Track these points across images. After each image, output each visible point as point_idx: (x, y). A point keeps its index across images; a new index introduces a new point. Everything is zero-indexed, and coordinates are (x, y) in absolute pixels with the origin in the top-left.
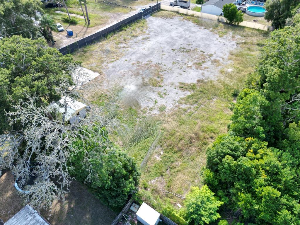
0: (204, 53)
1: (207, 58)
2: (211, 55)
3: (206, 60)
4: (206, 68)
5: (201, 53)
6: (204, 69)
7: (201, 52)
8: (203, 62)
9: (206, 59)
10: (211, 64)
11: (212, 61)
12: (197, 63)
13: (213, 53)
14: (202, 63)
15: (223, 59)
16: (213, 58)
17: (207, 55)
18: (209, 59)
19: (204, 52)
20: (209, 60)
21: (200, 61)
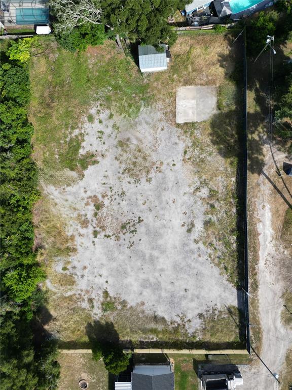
0: (104, 233)
1: (96, 224)
2: (95, 234)
4: (88, 203)
5: (107, 232)
7: (109, 236)
9: (97, 222)
15: (80, 235)
16: (90, 228)
17: (99, 232)
18: (94, 225)
19: (106, 236)
20: (92, 221)
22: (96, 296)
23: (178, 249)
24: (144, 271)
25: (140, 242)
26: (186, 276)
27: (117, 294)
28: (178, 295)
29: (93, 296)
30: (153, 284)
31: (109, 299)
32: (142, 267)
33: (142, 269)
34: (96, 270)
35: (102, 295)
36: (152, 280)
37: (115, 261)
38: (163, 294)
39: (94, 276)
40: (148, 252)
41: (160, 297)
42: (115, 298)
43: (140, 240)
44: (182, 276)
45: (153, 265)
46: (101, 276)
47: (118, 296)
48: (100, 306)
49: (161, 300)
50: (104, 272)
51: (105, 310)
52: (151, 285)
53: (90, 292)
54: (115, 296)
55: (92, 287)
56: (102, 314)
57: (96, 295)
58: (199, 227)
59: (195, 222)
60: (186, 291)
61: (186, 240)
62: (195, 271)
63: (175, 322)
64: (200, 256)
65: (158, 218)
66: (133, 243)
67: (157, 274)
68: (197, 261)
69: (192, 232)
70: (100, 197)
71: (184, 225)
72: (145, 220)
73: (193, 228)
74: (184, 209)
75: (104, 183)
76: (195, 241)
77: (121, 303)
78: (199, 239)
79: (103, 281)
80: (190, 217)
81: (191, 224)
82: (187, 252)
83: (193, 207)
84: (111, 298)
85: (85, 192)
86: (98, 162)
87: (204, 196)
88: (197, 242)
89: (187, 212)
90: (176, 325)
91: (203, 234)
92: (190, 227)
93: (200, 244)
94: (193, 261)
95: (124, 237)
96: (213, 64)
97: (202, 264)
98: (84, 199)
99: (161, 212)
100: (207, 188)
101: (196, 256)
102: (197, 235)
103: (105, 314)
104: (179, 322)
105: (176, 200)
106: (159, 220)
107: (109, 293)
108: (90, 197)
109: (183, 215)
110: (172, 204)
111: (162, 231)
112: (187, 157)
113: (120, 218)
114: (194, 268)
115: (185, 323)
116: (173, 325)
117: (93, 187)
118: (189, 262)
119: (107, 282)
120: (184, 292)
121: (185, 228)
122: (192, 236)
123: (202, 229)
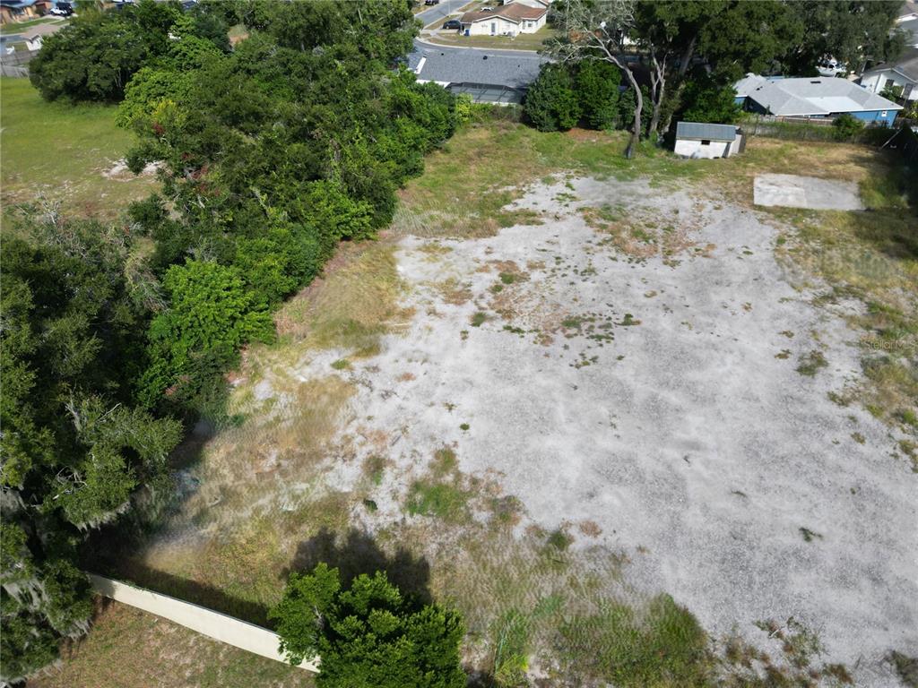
0: (505, 323)
1: (489, 304)
2: (478, 320)
3: (489, 297)
4: (485, 269)
5: (516, 323)
6: (492, 266)
7: (518, 330)
8: (497, 289)
9: (493, 301)
10: (470, 285)
11: (470, 297)
12: (519, 281)
13: (472, 330)
14: (501, 283)
15: (432, 312)
16: (469, 308)
17: (492, 319)
18: (483, 304)
19: (508, 328)
20: (482, 297)
21: (510, 290)
22: (403, 456)
23: (765, 402)
24: (620, 431)
25: (619, 362)
26: (801, 486)
27: (490, 470)
28: (766, 542)
29: (393, 454)
30: (649, 477)
31: (449, 478)
32: (614, 420)
33: (613, 425)
34: (439, 391)
35: (428, 457)
36: (645, 462)
37: (514, 384)
38: (693, 518)
39: (429, 401)
40: (642, 389)
41: (676, 525)
42: (475, 482)
43: (620, 358)
44: (781, 481)
45: (659, 426)
46: (450, 408)
47: (493, 477)
48: (404, 490)
49: (679, 543)
50: (467, 402)
51: (411, 507)
52: (641, 480)
53: (389, 441)
54: (479, 476)
55: (404, 430)
56: (398, 519)
57: (408, 454)
58: (843, 369)
59: (826, 355)
60: (808, 539)
61: (793, 390)
62: (847, 481)
63: (752, 652)
64: (862, 441)
65: (690, 328)
66: (594, 359)
67: (672, 454)
68: (848, 452)
69: (819, 376)
70: (523, 267)
71: (784, 355)
72: (645, 324)
73: (821, 368)
74: (783, 325)
75: (544, 250)
76: (832, 397)
77: (493, 504)
78: (848, 396)
79: (452, 420)
80: (806, 344)
81: (812, 357)
82: (803, 418)
83: (815, 327)
84: (458, 475)
85: (487, 253)
86: (542, 223)
87: (850, 312)
88: (844, 403)
89: (795, 331)
90: (762, 675)
91: (861, 388)
92: (808, 363)
93: (856, 409)
94: (830, 447)
95: (568, 342)
96: (840, 163)
97: (876, 465)
98: (478, 261)
99: (704, 319)
100: (858, 301)
101: (844, 436)
102: (840, 385)
103: (409, 521)
104: (779, 661)
105: (756, 307)
106: (694, 332)
107: (459, 461)
108: (496, 262)
109: (780, 337)
110: (740, 311)
111: (703, 355)
112: (785, 247)
113: (565, 305)
114: (840, 469)
115: (814, 675)
116: (740, 669)
117: (512, 251)
118: (815, 446)
119: (465, 427)
120: (799, 541)
121: (791, 363)
122: (820, 385)
123: (856, 375)
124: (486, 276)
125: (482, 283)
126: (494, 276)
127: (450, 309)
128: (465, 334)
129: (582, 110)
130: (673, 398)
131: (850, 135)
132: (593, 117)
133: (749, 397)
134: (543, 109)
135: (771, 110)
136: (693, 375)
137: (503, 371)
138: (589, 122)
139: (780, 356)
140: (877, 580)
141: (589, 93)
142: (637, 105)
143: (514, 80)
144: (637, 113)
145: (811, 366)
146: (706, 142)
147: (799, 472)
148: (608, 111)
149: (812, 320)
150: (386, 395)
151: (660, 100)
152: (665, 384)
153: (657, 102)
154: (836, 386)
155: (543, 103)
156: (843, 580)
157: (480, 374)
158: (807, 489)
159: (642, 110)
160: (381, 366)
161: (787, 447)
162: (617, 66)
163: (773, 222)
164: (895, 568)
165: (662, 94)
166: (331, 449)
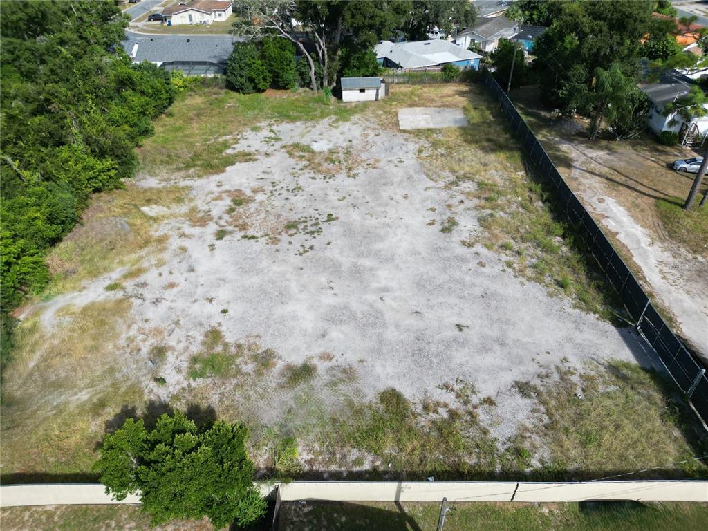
0: (242, 233)
1: (227, 222)
2: (221, 235)
3: (226, 217)
4: (219, 198)
5: (251, 232)
6: (224, 195)
7: (253, 237)
8: (231, 211)
9: (230, 220)
10: (209, 211)
11: (211, 219)
12: (247, 203)
13: (218, 243)
14: (233, 206)
15: (183, 235)
16: (212, 228)
17: (231, 233)
18: (222, 223)
19: (245, 237)
20: (220, 218)
21: (241, 210)
22: (179, 342)
23: (424, 254)
24: (336, 291)
25: (329, 246)
26: (453, 300)
27: (249, 336)
28: (437, 337)
29: (172, 342)
30: (359, 315)
31: (219, 349)
32: (331, 285)
33: (331, 288)
34: (200, 291)
35: (200, 338)
36: (356, 306)
37: (257, 274)
38: (391, 334)
39: (193, 299)
40: (346, 261)
41: (381, 340)
42: (239, 346)
43: (329, 243)
44: (441, 299)
45: (361, 282)
46: (211, 300)
47: (252, 340)
48: (185, 365)
49: (385, 350)
50: (223, 294)
51: (193, 374)
52: (355, 318)
53: (166, 333)
54: (242, 342)
55: (177, 323)
56: (185, 385)
57: (183, 339)
58: (468, 225)
59: (457, 219)
60: (461, 330)
61: (440, 244)
62: (478, 291)
63: (438, 404)
64: (483, 266)
65: (371, 216)
66: (311, 248)
67: (371, 298)
68: (477, 274)
69: (454, 232)
70: (248, 193)
71: (432, 223)
72: (342, 218)
73: (455, 227)
74: (429, 204)
75: (262, 179)
76: (464, 243)
77: (255, 358)
78: (473, 241)
79: (214, 309)
80: (444, 214)
81: (449, 221)
82: (448, 259)
83: (448, 203)
84: (226, 345)
85: (218, 186)
86: (257, 160)
87: (468, 190)
88: (471, 245)
89: (437, 207)
90: (446, 416)
91: (480, 234)
92: (447, 225)
93: (478, 248)
94: (466, 273)
95: (291, 239)
96: (450, 96)
97: (493, 278)
98: (212, 193)
99: (379, 209)
100: (471, 182)
101: (473, 265)
102: (467, 235)
103: (193, 384)
104: (455, 404)
105: (411, 196)
106: (374, 218)
107: (224, 336)
108: (226, 191)
109: (428, 212)
110: (401, 200)
111: (382, 232)
112: (423, 155)
113: (285, 214)
114: (474, 285)
115: (475, 407)
116: (433, 416)
117: (238, 182)
118: (458, 274)
119: (225, 311)
120: (456, 332)
121: (437, 227)
122: (456, 237)
123: (476, 228)
124: (220, 203)
125: (219, 208)
126: (227, 202)
127: (197, 230)
128: (212, 247)
129: (272, 75)
130: (367, 262)
131: (453, 77)
132: (280, 80)
133: (414, 253)
134: (241, 76)
135: (401, 65)
136: (378, 246)
137: (247, 267)
138: (278, 84)
139: (430, 224)
140: (502, 344)
141: (274, 62)
142: (310, 68)
143: (215, 57)
144: (312, 74)
145: (449, 227)
146: (362, 91)
147: (450, 292)
148: (290, 74)
149: (446, 199)
150: (157, 301)
151: (326, 63)
152: (361, 255)
153: (324, 65)
154: (465, 236)
155: (241, 72)
156: (484, 349)
157: (230, 272)
158: (456, 301)
159: (315, 72)
160: (148, 282)
161: (442, 278)
162: (291, 41)
163: (414, 140)
164: (512, 335)
165: (326, 58)
166: (118, 349)
